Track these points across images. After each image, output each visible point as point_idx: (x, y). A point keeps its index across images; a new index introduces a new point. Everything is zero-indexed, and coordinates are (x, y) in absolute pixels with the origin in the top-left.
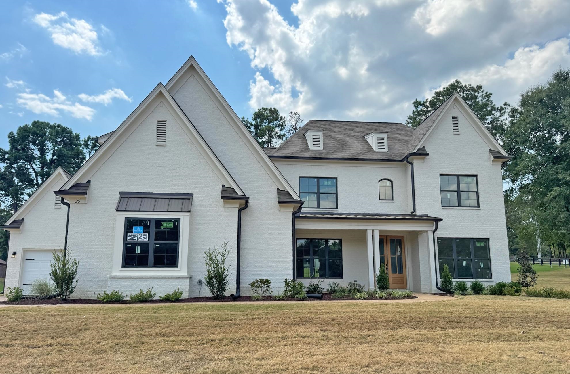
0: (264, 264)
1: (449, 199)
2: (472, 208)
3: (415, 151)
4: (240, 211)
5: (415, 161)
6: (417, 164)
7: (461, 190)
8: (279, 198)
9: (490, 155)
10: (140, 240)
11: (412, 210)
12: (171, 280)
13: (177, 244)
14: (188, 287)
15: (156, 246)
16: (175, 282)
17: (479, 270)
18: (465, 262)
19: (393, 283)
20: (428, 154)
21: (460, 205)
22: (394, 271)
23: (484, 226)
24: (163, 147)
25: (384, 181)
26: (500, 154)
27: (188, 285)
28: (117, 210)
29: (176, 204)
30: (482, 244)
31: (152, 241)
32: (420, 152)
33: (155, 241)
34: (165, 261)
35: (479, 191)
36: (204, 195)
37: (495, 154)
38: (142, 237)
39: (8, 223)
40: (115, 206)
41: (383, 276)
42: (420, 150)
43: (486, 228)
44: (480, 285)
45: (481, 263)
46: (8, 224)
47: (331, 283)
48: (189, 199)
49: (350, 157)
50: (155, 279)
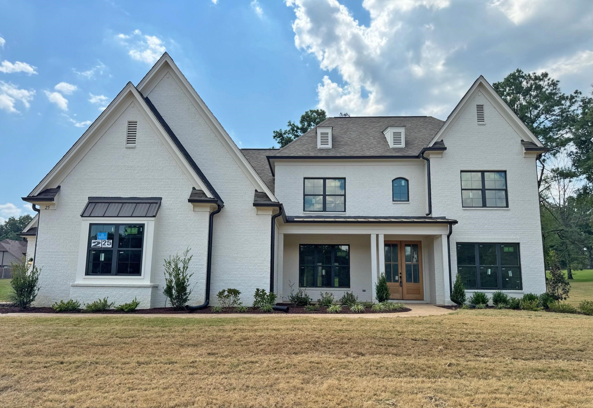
0: (239, 272)
1: (472, 198)
2: (499, 208)
3: (431, 145)
4: (212, 216)
5: (431, 156)
6: (434, 160)
7: (486, 188)
8: (255, 200)
9: (522, 147)
10: (104, 246)
11: (427, 212)
12: (132, 289)
13: (141, 251)
14: (150, 297)
15: (120, 253)
16: (137, 292)
17: (507, 279)
18: (490, 270)
19: (407, 294)
20: (445, 149)
21: (484, 205)
22: (409, 280)
23: (513, 229)
24: (133, 149)
25: (399, 180)
26: (534, 145)
27: (150, 295)
28: (82, 216)
29: (142, 209)
30: (511, 249)
31: (116, 248)
32: (437, 146)
33: (119, 247)
34: (129, 269)
35: (508, 189)
36: (173, 198)
37: (528, 145)
38: (106, 244)
39: (25, 230)
40: (81, 212)
41: (383, 286)
42: (438, 144)
43: (515, 232)
44: (503, 296)
45: (509, 272)
46: (25, 232)
47: (324, 293)
48: (157, 203)
49: (360, 155)
50: (117, 288)
